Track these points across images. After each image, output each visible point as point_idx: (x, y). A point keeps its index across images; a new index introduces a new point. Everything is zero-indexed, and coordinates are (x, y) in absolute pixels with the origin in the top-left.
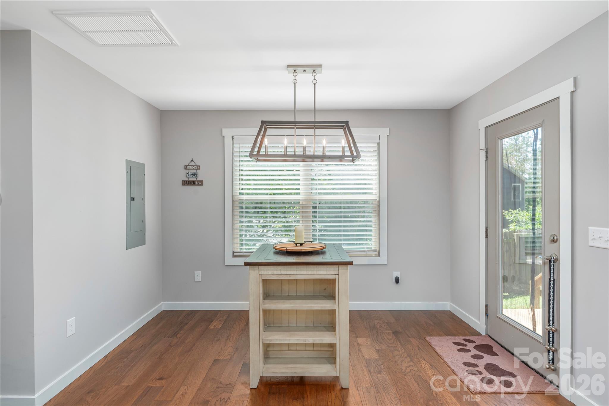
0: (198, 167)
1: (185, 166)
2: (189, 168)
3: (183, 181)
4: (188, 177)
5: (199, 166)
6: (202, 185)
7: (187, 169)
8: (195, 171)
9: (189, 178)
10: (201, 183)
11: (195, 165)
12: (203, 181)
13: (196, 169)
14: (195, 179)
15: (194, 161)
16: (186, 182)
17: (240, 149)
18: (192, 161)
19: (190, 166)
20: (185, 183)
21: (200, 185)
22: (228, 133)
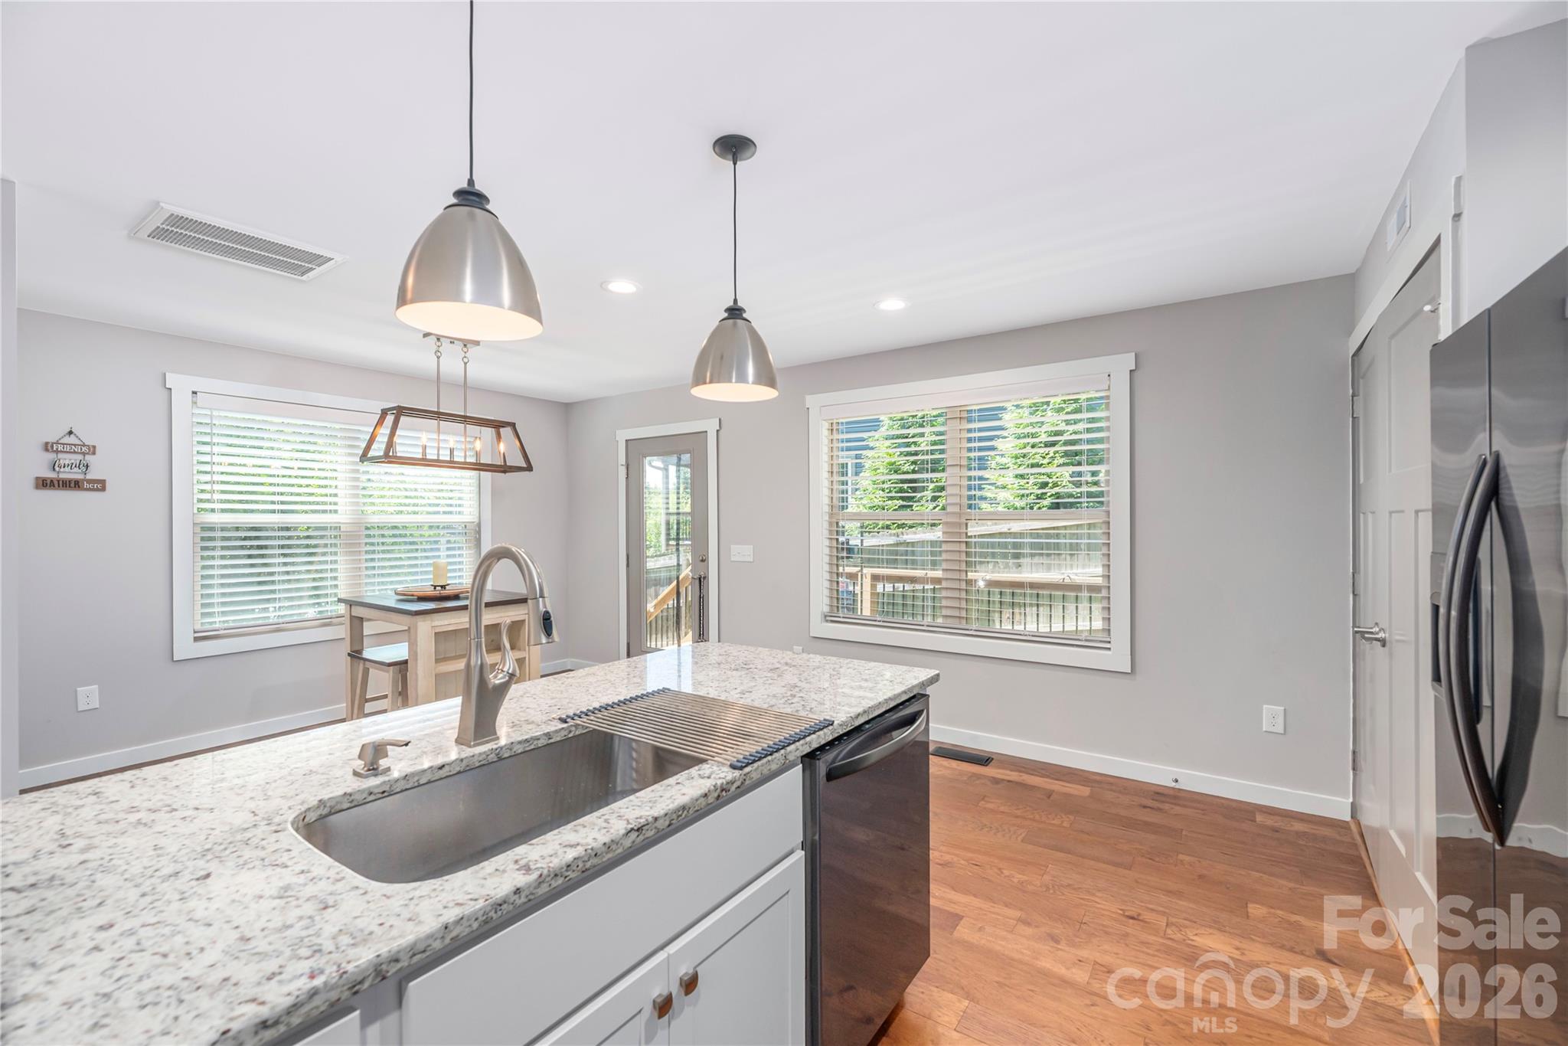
0: (89, 449)
1: (47, 443)
2: (60, 448)
3: (38, 478)
4: (57, 469)
5: (94, 447)
6: (103, 489)
7: (53, 451)
8: (80, 457)
9: (59, 472)
10: (100, 485)
11: (81, 443)
12: (105, 481)
13: (84, 454)
14: (80, 477)
15: (78, 435)
16: (48, 482)
17: (212, 421)
18: (70, 433)
19: (63, 444)
20: (44, 484)
21: (97, 490)
22: (180, 383)
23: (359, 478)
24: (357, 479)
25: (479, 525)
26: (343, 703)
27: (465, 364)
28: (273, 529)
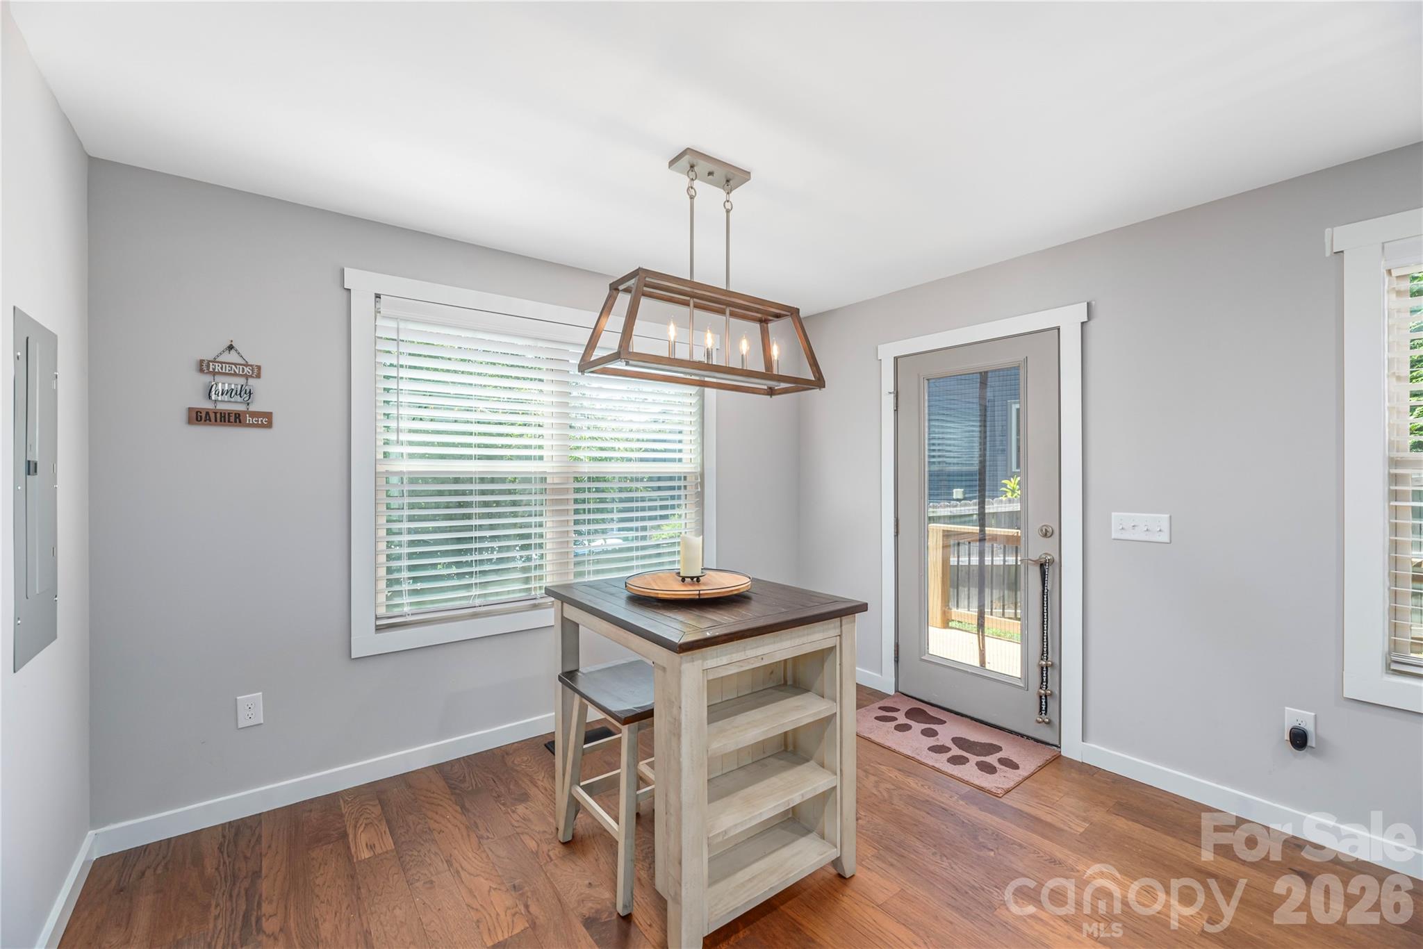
0: (253, 370)
1: (202, 361)
2: (218, 369)
3: (190, 409)
4: (213, 397)
5: (259, 368)
6: (269, 425)
7: (209, 373)
8: (242, 381)
9: (216, 401)
10: (265, 420)
11: (243, 362)
12: (271, 413)
13: (247, 377)
14: (241, 408)
15: (239, 350)
16: (203, 415)
17: (398, 335)
18: (231, 348)
19: (222, 363)
20: (198, 417)
21: (262, 426)
22: (361, 282)
23: (568, 414)
24: (566, 415)
25: (702, 475)
26: (551, 712)
27: (728, 211)
28: (470, 481)
